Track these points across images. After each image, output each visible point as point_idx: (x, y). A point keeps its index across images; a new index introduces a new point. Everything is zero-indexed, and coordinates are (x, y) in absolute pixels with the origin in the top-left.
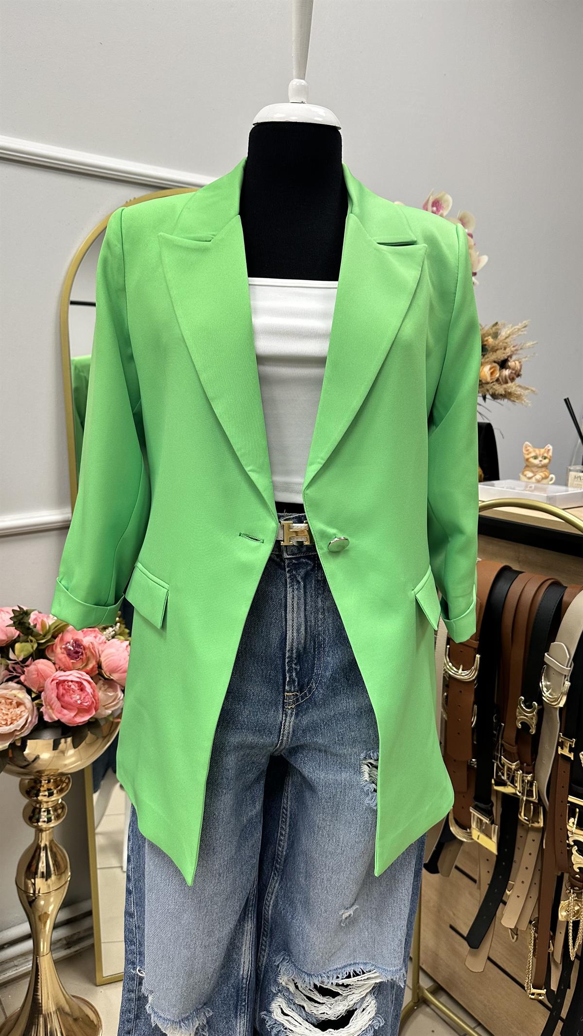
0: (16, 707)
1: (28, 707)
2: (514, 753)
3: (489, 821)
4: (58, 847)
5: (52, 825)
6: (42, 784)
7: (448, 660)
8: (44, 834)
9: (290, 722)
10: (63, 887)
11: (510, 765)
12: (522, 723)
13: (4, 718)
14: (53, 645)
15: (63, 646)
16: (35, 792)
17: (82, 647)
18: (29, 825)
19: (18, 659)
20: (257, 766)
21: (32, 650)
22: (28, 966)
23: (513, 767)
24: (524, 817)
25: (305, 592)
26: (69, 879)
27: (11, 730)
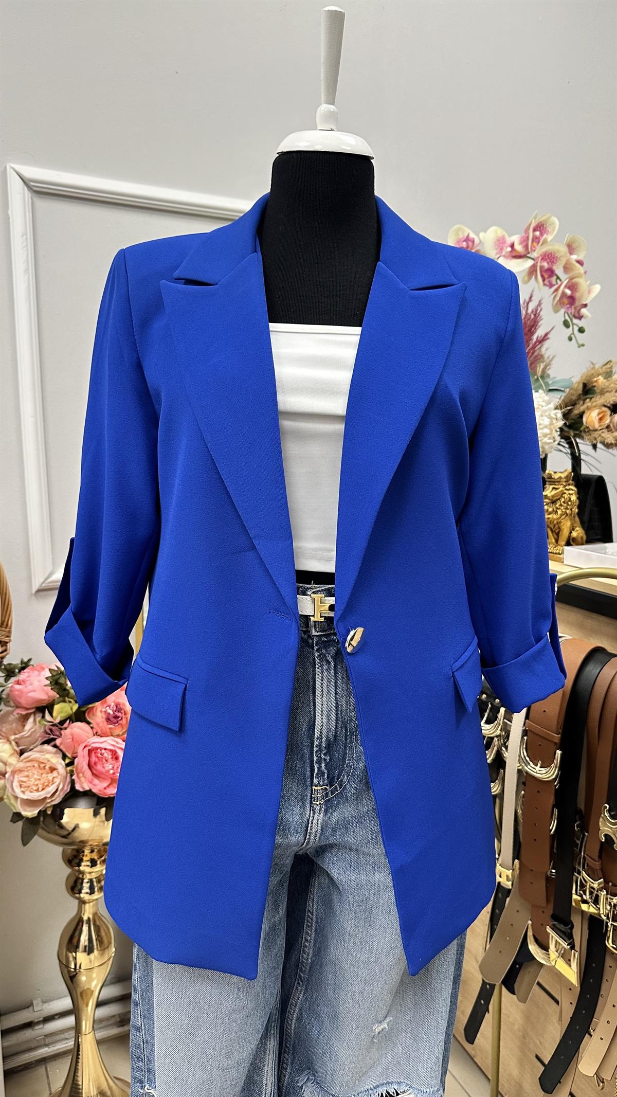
0: (50, 772)
1: (60, 773)
2: (597, 870)
3: (568, 945)
4: (102, 920)
5: (96, 896)
6: (85, 854)
7: (525, 754)
8: (87, 906)
9: (318, 820)
10: (106, 964)
11: (592, 883)
12: (606, 836)
13: (36, 783)
14: (93, 707)
15: (104, 710)
16: (77, 861)
17: (123, 711)
18: (70, 895)
19: (55, 720)
20: (281, 868)
21: (71, 712)
22: (70, 1044)
23: (596, 886)
24: (612, 945)
25: (336, 673)
26: (113, 955)
27: (41, 796)
